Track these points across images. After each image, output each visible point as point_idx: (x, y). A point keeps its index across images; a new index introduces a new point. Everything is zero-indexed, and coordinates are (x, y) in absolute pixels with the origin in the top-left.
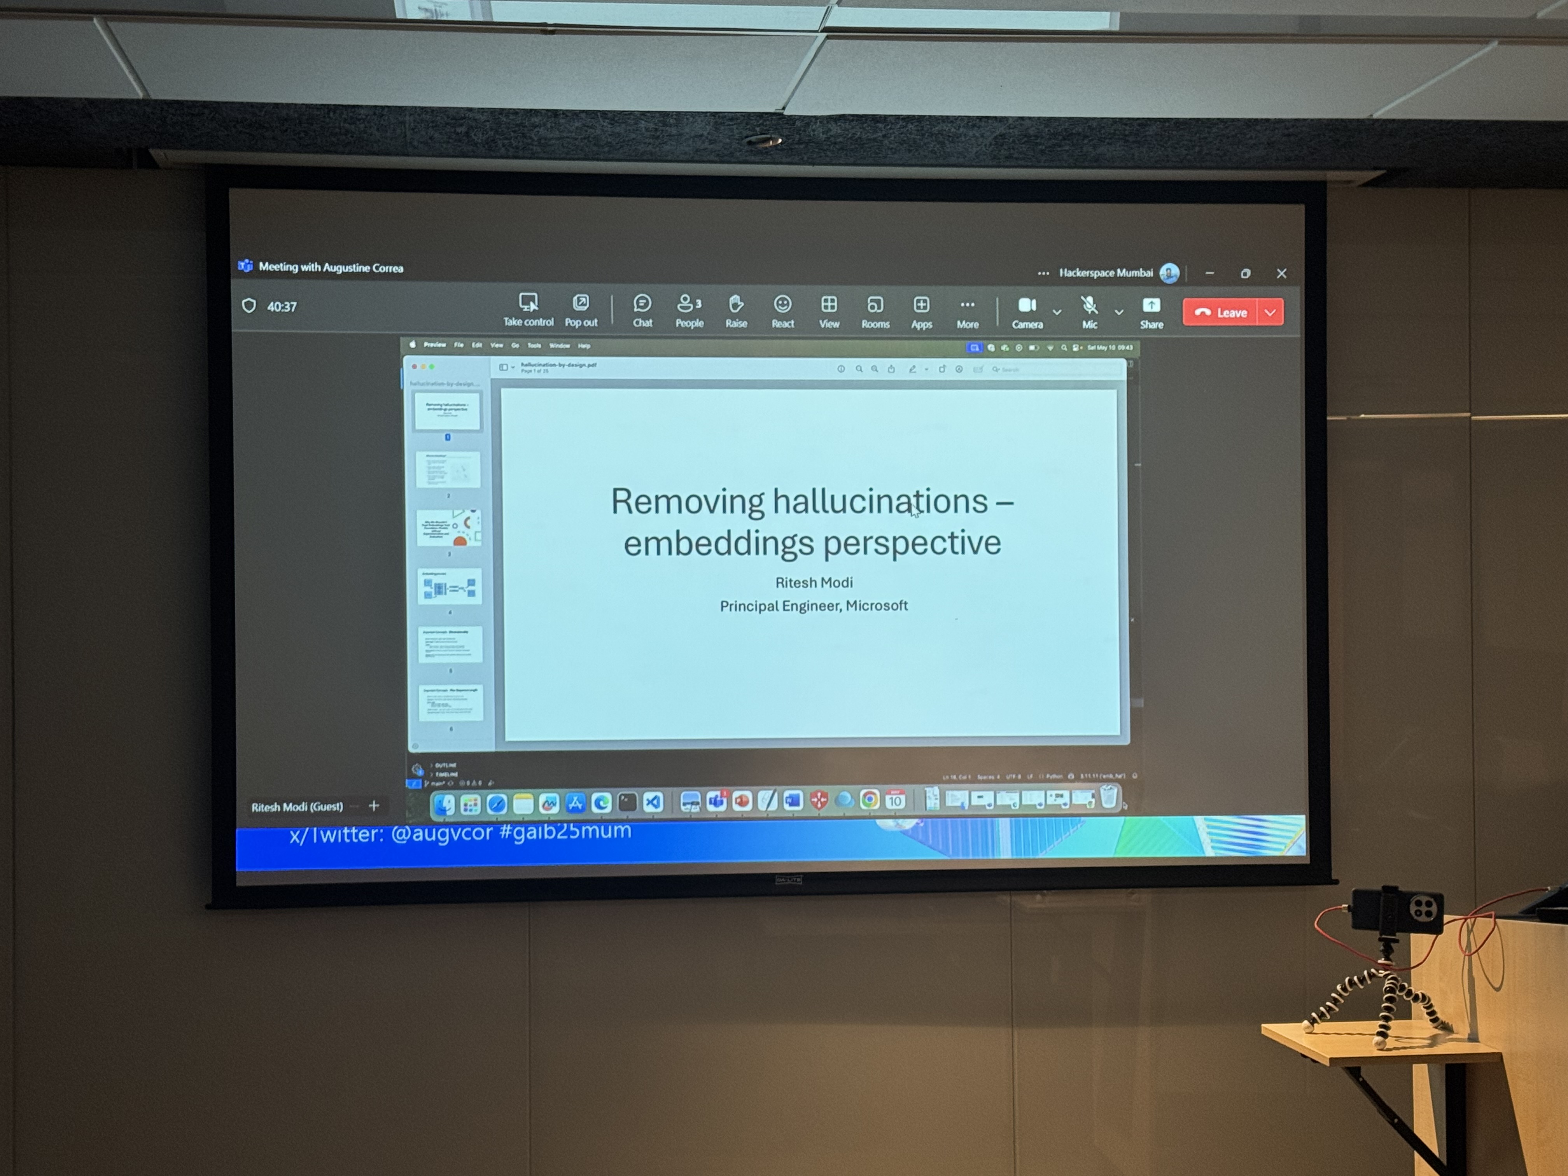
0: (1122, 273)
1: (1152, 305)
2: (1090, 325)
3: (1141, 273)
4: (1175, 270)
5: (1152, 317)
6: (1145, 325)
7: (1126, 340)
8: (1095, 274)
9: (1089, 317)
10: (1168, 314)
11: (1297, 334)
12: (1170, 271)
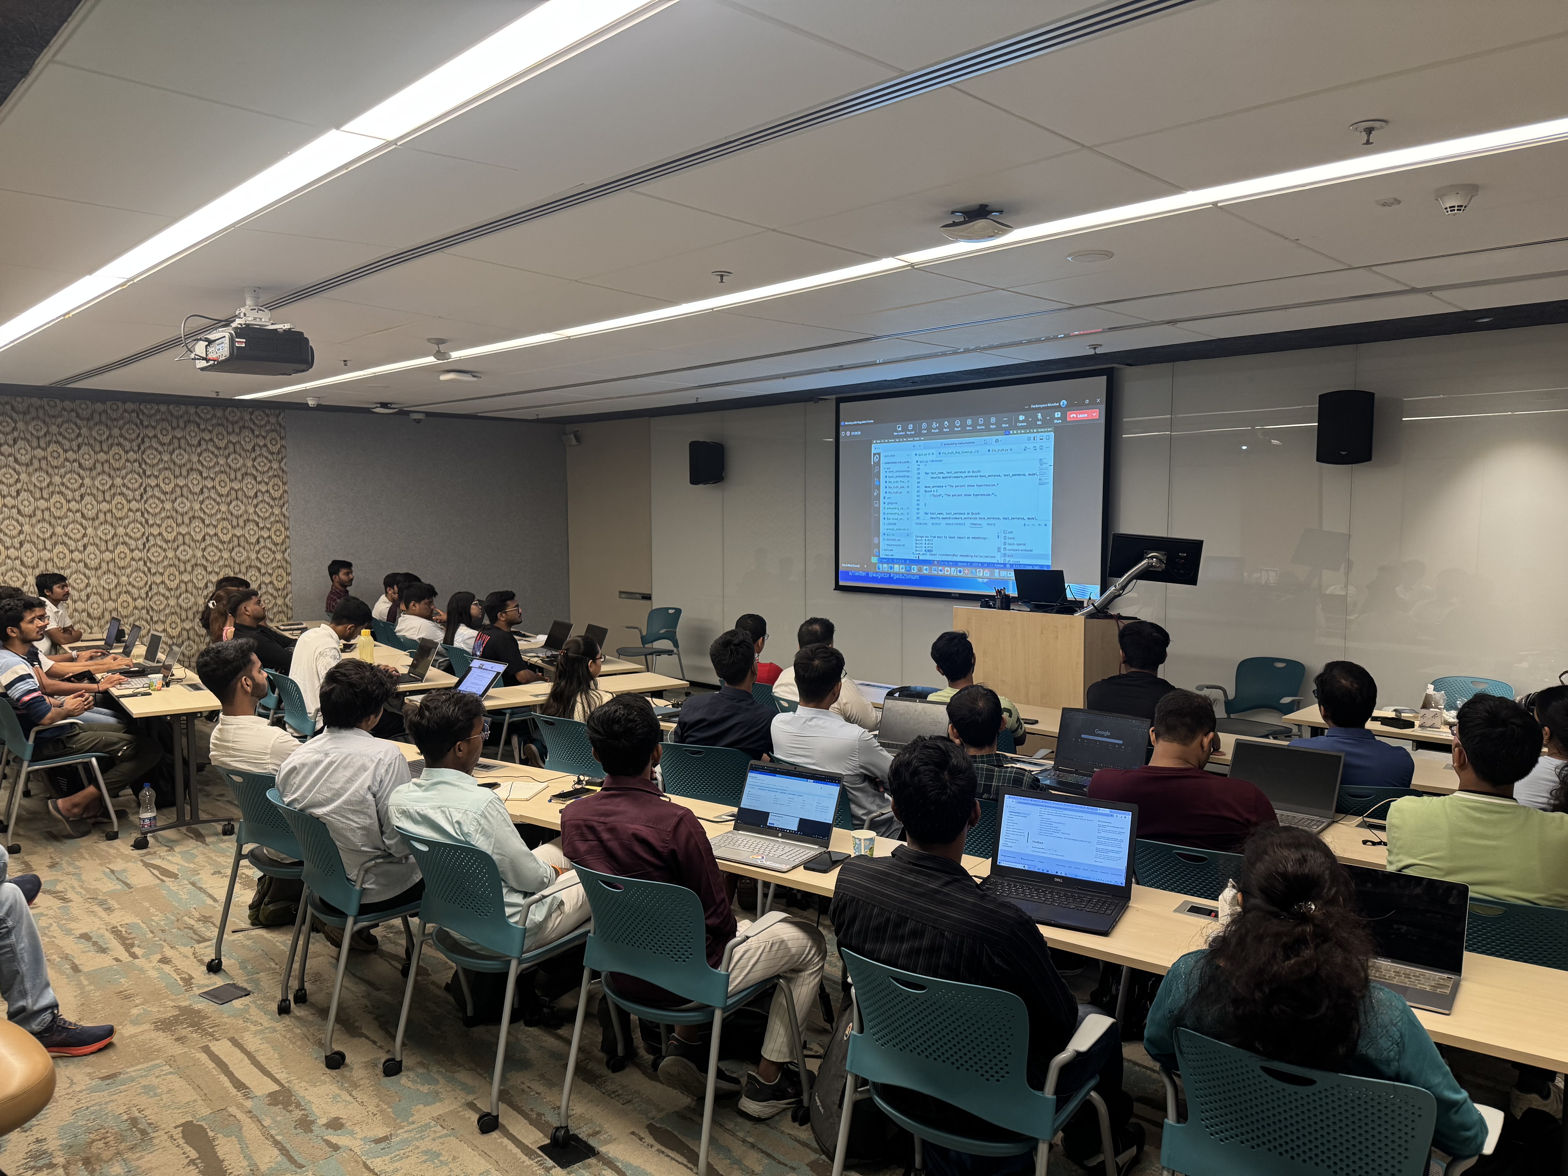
0: (1049, 405)
1: (1058, 415)
2: (1039, 423)
3: (1055, 404)
4: (1065, 402)
5: (1058, 419)
6: (1056, 421)
7: (1050, 427)
8: (1041, 406)
9: (1039, 420)
10: (1064, 417)
11: (1103, 421)
12: (1064, 403)
